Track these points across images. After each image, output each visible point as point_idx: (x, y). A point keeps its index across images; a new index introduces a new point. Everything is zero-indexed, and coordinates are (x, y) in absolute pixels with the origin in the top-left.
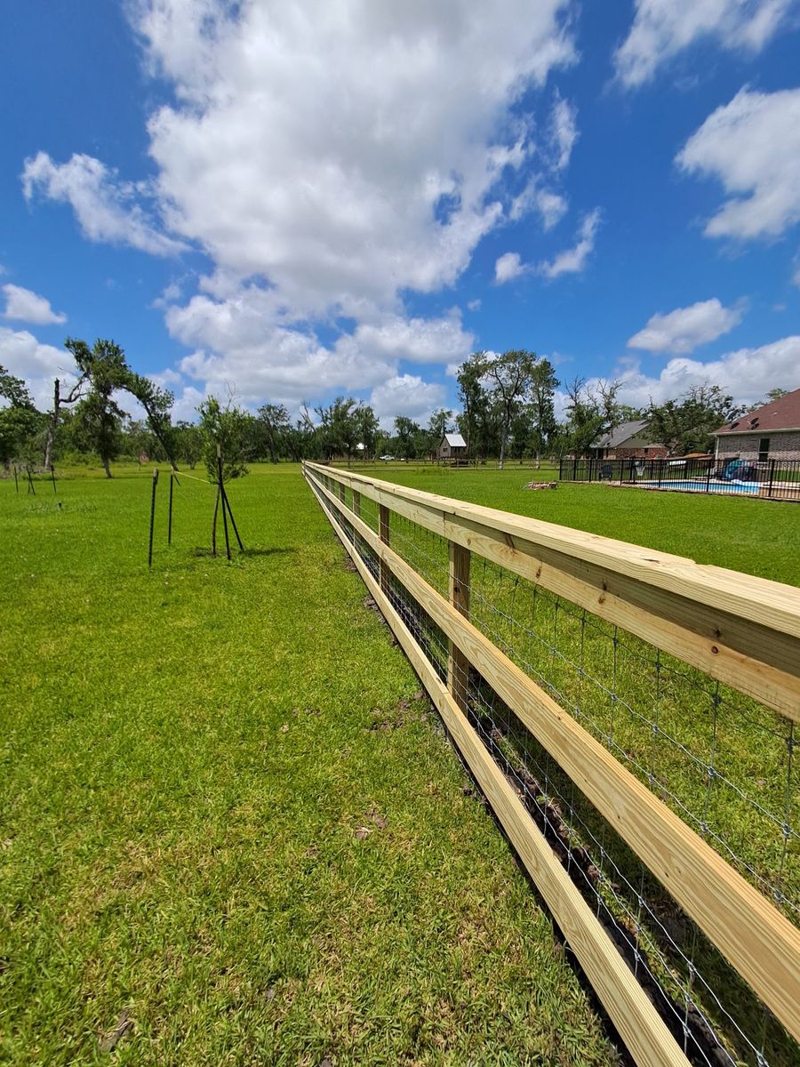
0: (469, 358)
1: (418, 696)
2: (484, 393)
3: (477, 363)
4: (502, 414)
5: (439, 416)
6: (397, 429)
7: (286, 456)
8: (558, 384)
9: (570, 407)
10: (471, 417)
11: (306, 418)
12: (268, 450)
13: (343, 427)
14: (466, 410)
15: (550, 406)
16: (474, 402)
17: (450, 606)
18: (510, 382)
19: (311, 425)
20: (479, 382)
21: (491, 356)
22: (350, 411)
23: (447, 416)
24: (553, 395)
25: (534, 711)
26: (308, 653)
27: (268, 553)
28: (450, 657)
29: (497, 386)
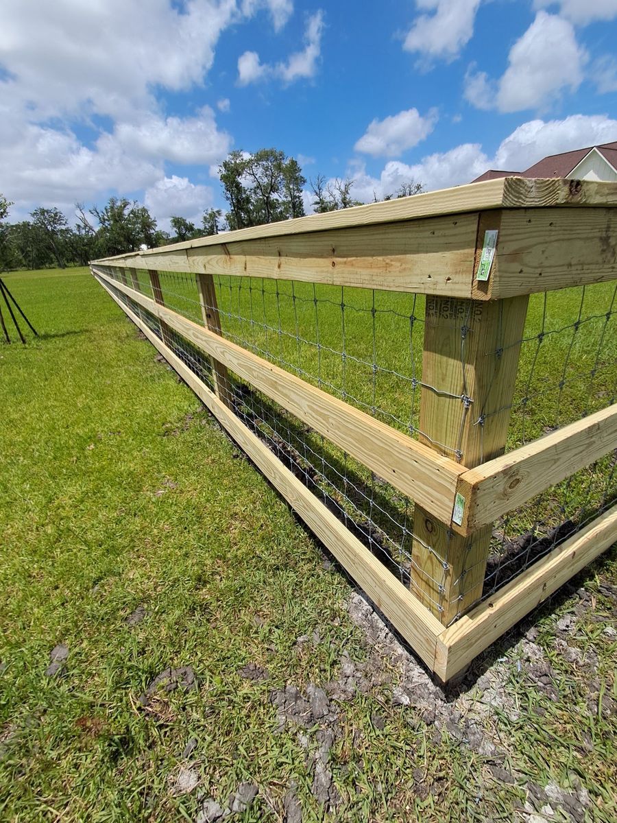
0: (228, 158)
1: (199, 410)
2: (245, 191)
3: (235, 162)
4: (264, 211)
5: (210, 215)
6: (175, 229)
7: (73, 260)
8: (304, 181)
9: (317, 203)
10: (237, 214)
11: (84, 220)
12: (52, 255)
13: (122, 228)
14: (233, 208)
15: (300, 202)
16: (238, 201)
17: (206, 330)
18: (266, 180)
19: (91, 228)
20: (240, 181)
21: (246, 156)
22: (126, 212)
23: (217, 214)
24: (301, 192)
25: (259, 375)
26: (108, 398)
27: (63, 335)
28: (214, 371)
29: (255, 184)
